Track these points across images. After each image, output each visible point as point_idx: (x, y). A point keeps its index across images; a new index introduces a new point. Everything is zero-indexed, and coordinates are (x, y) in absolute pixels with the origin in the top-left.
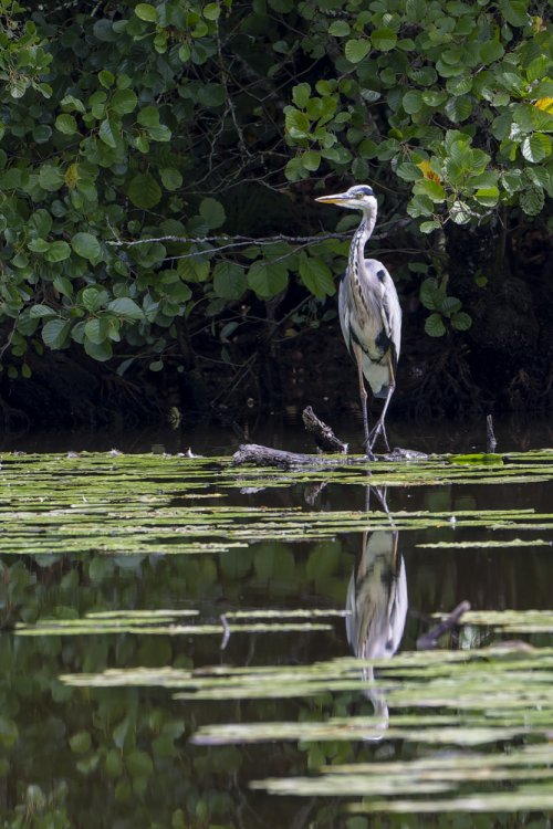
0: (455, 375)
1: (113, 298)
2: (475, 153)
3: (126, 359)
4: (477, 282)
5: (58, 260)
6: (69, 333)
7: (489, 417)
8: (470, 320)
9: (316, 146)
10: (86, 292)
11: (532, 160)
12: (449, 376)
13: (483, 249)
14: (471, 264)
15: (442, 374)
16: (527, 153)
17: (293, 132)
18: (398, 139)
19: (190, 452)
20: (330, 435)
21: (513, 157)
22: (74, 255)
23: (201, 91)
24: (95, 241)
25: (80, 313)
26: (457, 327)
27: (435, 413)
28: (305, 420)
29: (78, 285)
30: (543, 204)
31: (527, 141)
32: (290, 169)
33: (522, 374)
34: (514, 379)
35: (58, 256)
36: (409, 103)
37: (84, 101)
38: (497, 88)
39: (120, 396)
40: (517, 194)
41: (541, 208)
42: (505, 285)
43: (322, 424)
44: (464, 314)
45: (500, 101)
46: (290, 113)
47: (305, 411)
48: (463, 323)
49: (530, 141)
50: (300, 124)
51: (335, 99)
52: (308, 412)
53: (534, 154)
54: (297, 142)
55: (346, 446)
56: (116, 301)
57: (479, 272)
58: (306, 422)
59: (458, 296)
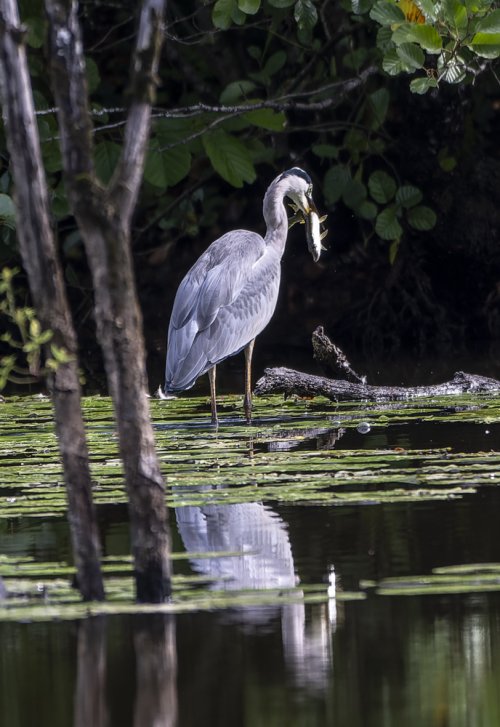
0: (412, 291)
4: (442, 164)
8: (434, 216)
13: (448, 120)
14: (433, 141)
15: (394, 289)
19: (160, 390)
20: (346, 364)
26: (418, 227)
27: (388, 343)
28: (316, 344)
32: (219, 13)
34: (490, 296)
42: (478, 169)
43: (338, 351)
44: (425, 209)
47: (316, 333)
48: (426, 221)
52: (319, 333)
55: (364, 380)
57: (445, 151)
58: (316, 348)
59: (414, 183)
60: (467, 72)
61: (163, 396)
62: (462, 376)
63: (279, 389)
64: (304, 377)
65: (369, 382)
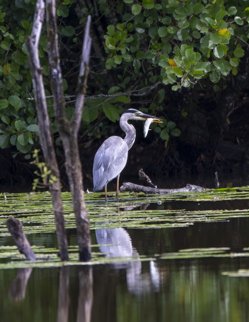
0: (172, 157)
1: (28, 124)
2: (196, 55)
3: (14, 154)
4: (182, 114)
5: (3, 108)
6: (9, 141)
7: (216, 173)
8: (180, 132)
9: (119, 53)
10: (16, 122)
11: (219, 57)
12: (170, 157)
13: (185, 99)
14: (179, 107)
15: (166, 156)
16: (216, 54)
17: (110, 47)
18: (155, 49)
19: (88, 190)
20: (150, 182)
21: (209, 56)
22: (10, 106)
23: (63, 30)
24: (19, 99)
25: (14, 132)
26: (174, 135)
27: (164, 174)
28: (140, 175)
29: (12, 119)
30: (220, 77)
31: (216, 48)
32: (108, 64)
33: (202, 156)
34: (198, 159)
35: (3, 106)
36: (161, 32)
37: (14, 34)
38: (202, 25)
39: (22, 170)
40: (209, 73)
41: (219, 79)
42: (195, 116)
43: (147, 177)
44: (177, 129)
45: (204, 31)
46: (107, 38)
47: (140, 171)
48: (177, 133)
49: (217, 48)
50: (112, 43)
51: (126, 32)
53: (219, 54)
54: (110, 51)
55: (156, 187)
56: (30, 126)
57: (183, 110)
58: (140, 176)
59: (173, 121)
60: (191, 84)
61: (88, 192)
62: (189, 185)
63: (128, 190)
64: (136, 186)
65: (158, 187)
